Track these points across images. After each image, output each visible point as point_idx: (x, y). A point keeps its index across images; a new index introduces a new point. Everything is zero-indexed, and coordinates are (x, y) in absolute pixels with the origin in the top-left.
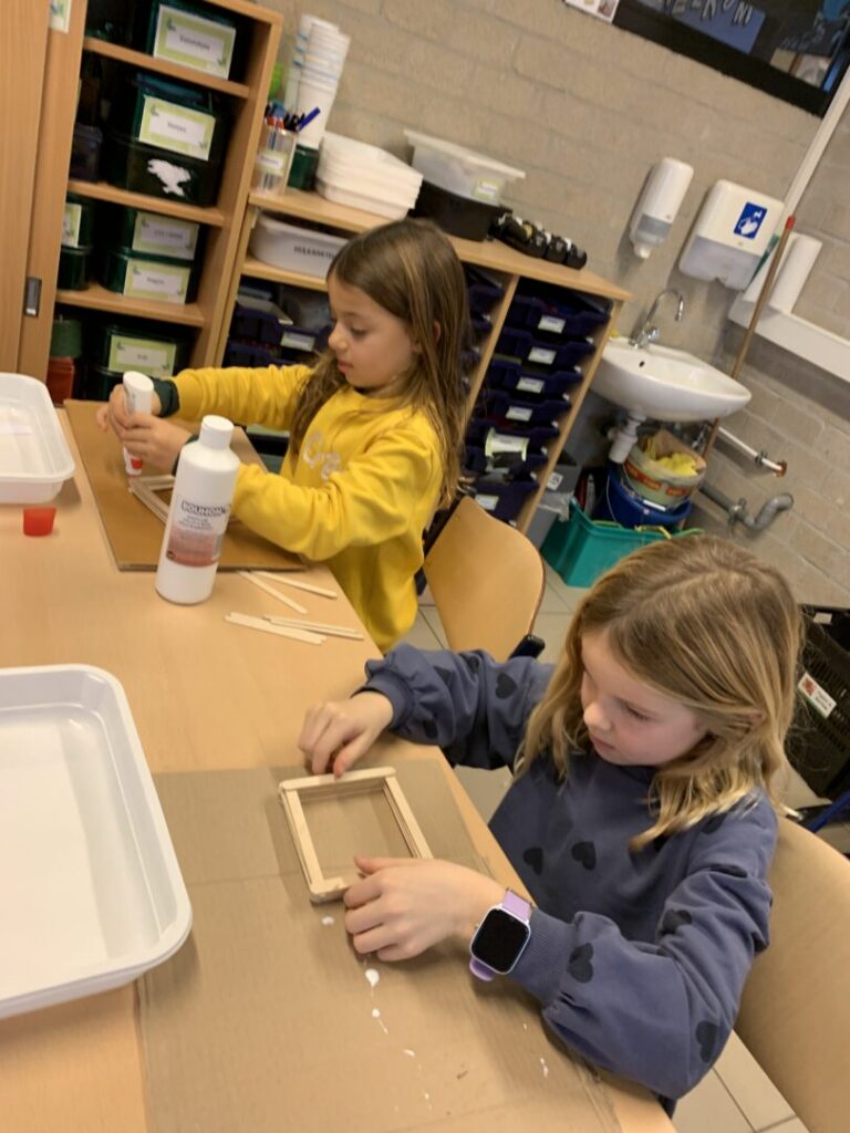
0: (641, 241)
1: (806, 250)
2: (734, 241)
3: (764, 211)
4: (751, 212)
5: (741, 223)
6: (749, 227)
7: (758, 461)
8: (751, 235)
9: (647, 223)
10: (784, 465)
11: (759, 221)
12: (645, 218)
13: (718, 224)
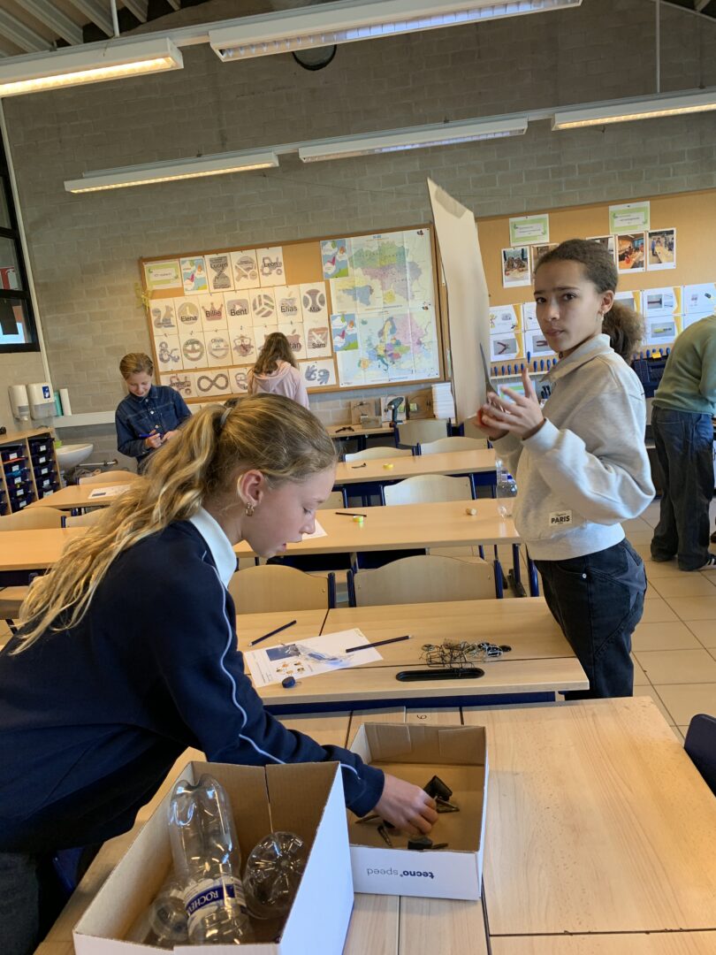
0: (22, 416)
1: (65, 393)
2: (46, 401)
3: (47, 387)
4: (45, 389)
5: (45, 394)
6: (47, 395)
7: (105, 465)
8: (49, 397)
9: (21, 409)
10: (115, 460)
11: (48, 391)
12: (20, 407)
13: (39, 399)
